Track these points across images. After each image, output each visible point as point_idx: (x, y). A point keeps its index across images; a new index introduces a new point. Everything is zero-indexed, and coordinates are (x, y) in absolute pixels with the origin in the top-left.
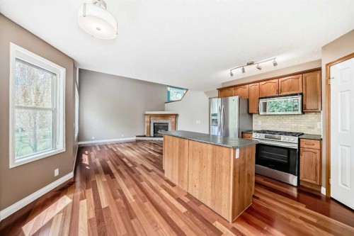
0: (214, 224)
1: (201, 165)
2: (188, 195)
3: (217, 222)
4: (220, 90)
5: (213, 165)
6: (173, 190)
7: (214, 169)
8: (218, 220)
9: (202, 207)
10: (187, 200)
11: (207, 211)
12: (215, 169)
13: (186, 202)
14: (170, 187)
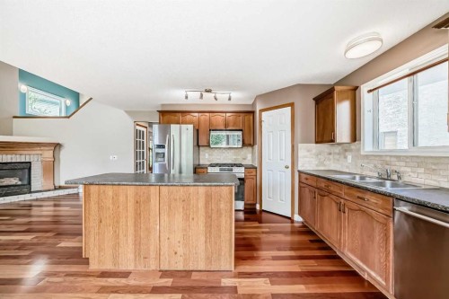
0: (222, 285)
1: (187, 218)
2: (165, 274)
3: (223, 280)
4: (163, 113)
5: (206, 213)
6: (132, 281)
7: (208, 217)
8: (222, 277)
9: (195, 276)
10: (168, 282)
11: (204, 277)
12: (210, 217)
13: (169, 284)
14: (123, 281)
